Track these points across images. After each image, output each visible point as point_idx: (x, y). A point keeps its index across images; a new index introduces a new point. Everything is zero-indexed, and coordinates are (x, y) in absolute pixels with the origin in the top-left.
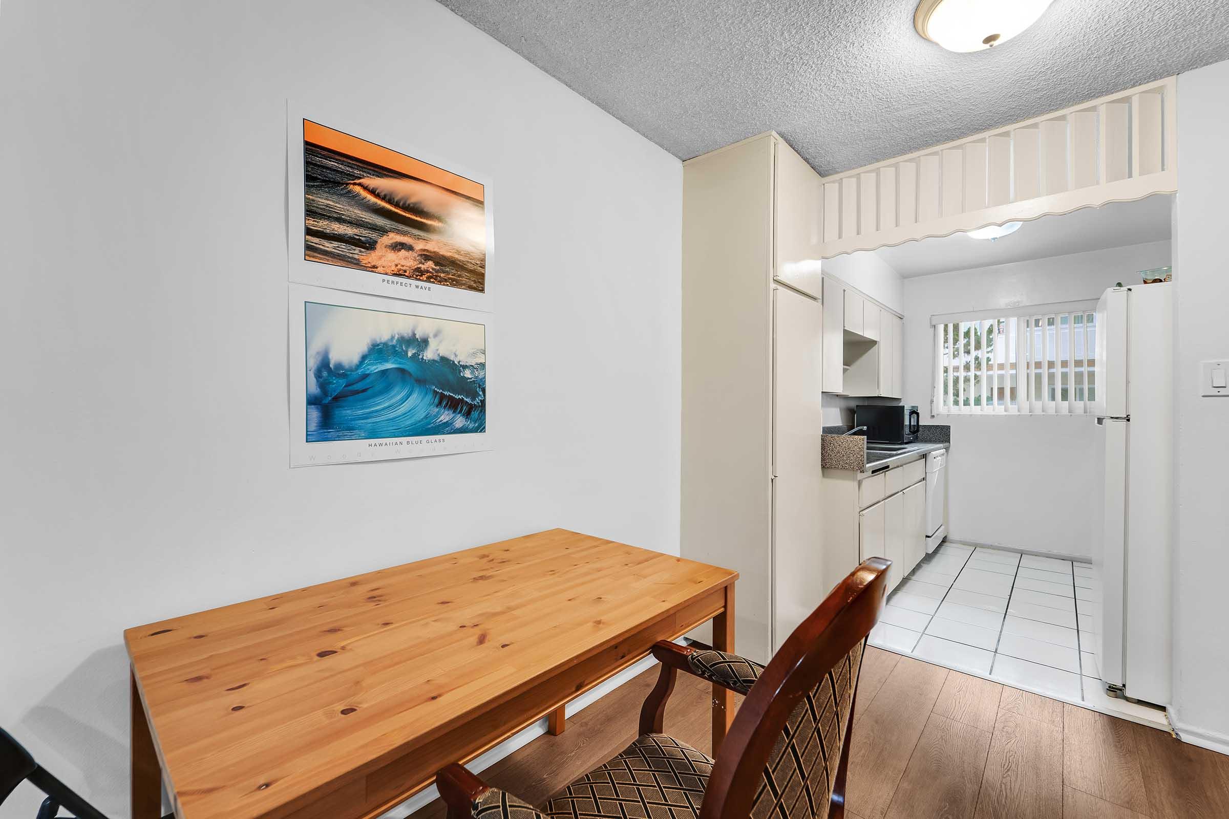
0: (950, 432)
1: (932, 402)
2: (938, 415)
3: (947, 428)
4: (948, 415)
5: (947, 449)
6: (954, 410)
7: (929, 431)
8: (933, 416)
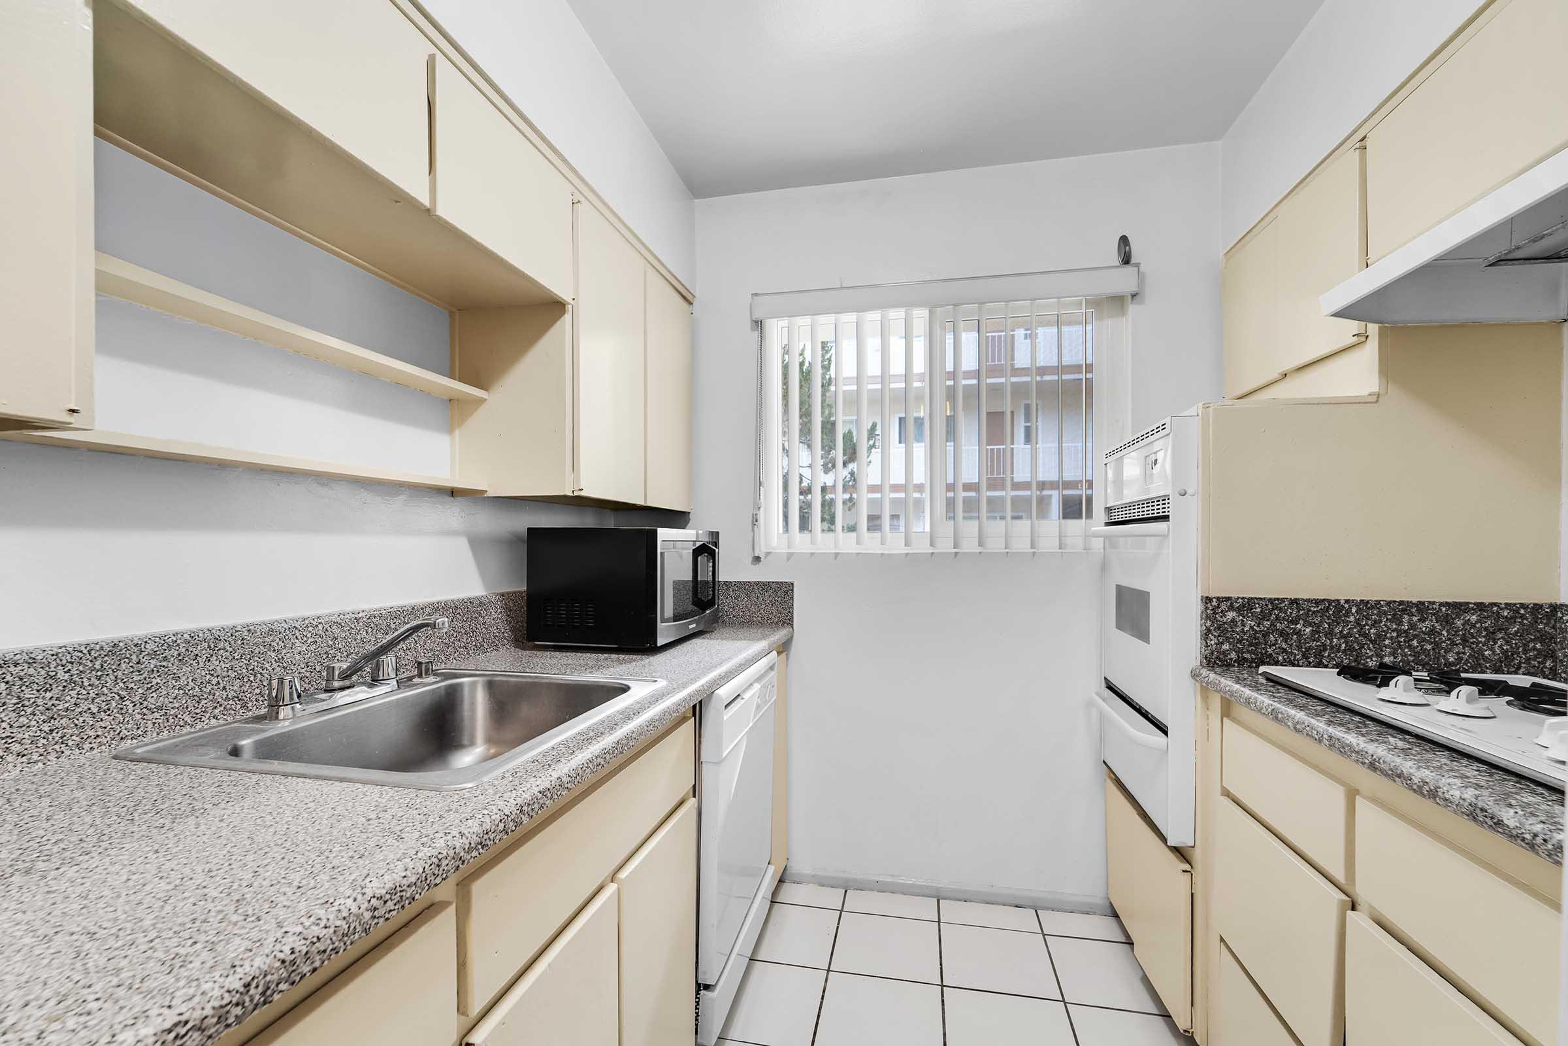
0: (792, 598)
1: (755, 521)
2: (768, 554)
3: (786, 590)
4: (790, 556)
5: (784, 648)
6: (801, 542)
7: (749, 597)
8: (757, 559)
